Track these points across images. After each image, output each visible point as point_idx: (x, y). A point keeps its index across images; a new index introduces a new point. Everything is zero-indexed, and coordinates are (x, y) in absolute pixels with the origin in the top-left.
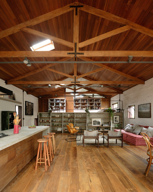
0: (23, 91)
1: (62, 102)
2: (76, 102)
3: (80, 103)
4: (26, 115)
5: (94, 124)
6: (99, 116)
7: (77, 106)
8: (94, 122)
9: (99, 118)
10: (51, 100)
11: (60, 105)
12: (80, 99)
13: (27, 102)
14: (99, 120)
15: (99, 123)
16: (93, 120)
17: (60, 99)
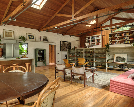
0: (58, 34)
1: (98, 38)
2: (113, 37)
3: (116, 38)
4: (61, 51)
5: (116, 61)
6: (125, 51)
7: (113, 41)
8: (117, 58)
9: (125, 53)
10: (89, 38)
11: (96, 42)
12: (116, 34)
13: (62, 42)
14: (125, 56)
15: (123, 59)
16: (116, 56)
17: (96, 36)
